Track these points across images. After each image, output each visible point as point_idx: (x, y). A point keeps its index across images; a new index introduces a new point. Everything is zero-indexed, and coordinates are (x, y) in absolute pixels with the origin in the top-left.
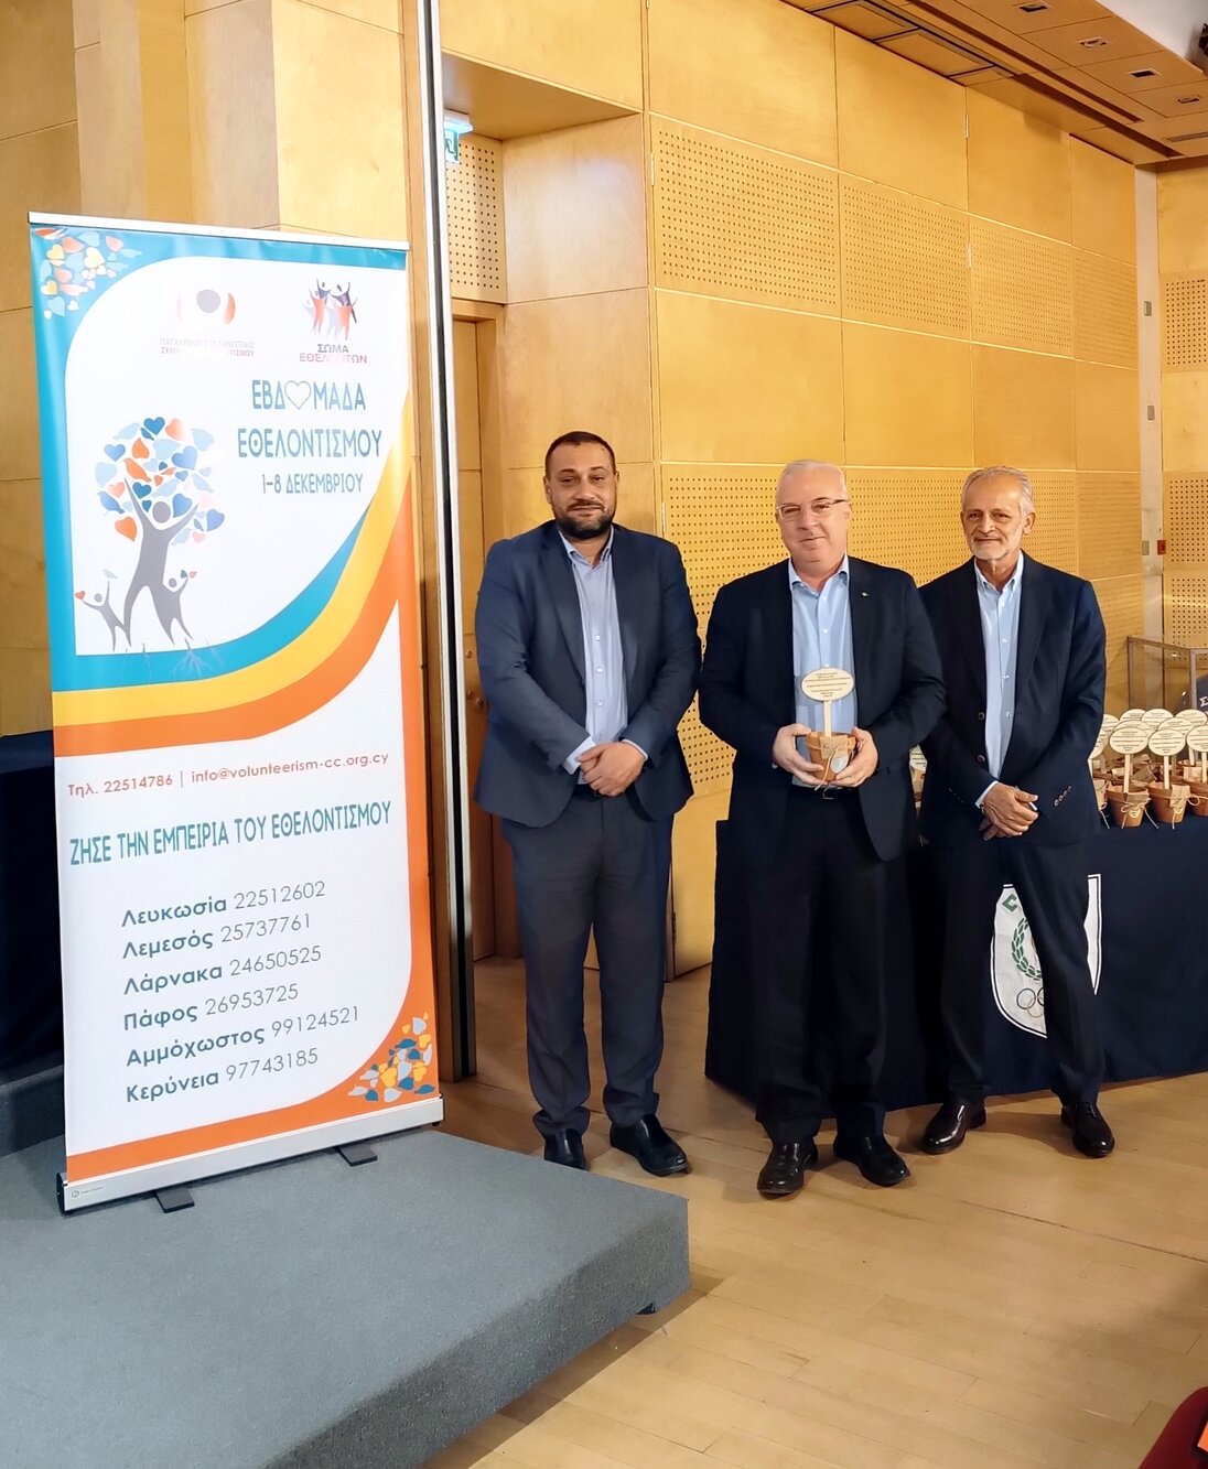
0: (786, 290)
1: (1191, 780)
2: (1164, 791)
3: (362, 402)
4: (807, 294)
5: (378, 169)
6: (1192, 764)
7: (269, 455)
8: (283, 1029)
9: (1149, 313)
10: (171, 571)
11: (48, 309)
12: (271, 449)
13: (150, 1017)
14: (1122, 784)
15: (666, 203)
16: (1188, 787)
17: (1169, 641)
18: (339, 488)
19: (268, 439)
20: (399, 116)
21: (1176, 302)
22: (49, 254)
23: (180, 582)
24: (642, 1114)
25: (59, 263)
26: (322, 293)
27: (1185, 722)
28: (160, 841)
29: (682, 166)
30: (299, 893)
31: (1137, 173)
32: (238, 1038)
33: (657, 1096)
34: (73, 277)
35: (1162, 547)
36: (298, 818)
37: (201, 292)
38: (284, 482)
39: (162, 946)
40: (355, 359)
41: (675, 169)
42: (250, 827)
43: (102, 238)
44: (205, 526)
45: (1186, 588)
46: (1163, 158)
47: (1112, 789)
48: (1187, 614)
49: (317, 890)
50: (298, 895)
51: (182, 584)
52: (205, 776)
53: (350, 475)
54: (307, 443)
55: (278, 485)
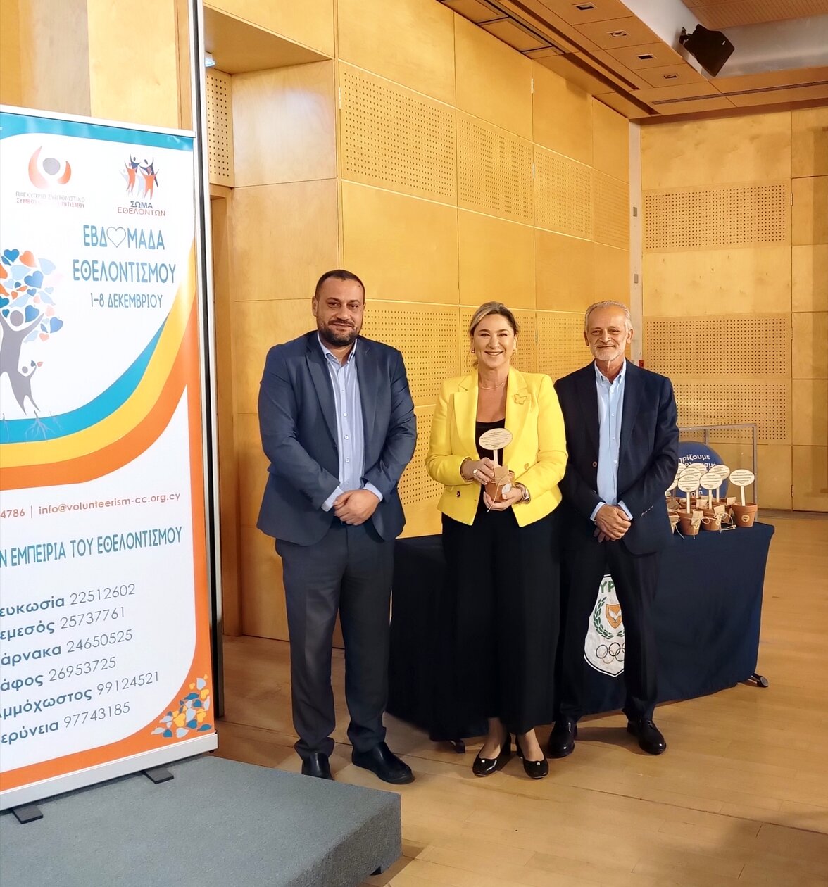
0: (424, 186)
3: (162, 244)
5: (158, 84)
7: (97, 279)
8: (105, 690)
9: (635, 215)
10: (24, 361)
12: (97, 275)
13: (8, 684)
15: (349, 123)
18: (146, 304)
19: (95, 268)
20: (173, 47)
21: (652, 208)
23: (31, 369)
26: (134, 165)
28: (15, 557)
29: (359, 97)
30: (117, 593)
31: (631, 125)
32: (73, 697)
36: (116, 540)
37: (45, 160)
38: (106, 299)
39: (17, 632)
40: (157, 213)
41: (355, 98)
42: (82, 546)
44: (49, 330)
46: (646, 115)
49: (130, 590)
50: (116, 594)
51: (32, 370)
52: (48, 510)
53: (153, 295)
54: (123, 271)
55: (102, 301)
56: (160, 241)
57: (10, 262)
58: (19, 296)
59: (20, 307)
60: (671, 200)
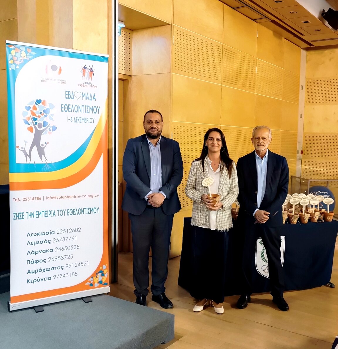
0: (207, 76)
1: (310, 213)
2: (303, 215)
3: (95, 99)
4: (213, 77)
5: (100, 35)
6: (310, 208)
7: (69, 112)
9: (302, 89)
10: (42, 142)
11: (11, 68)
12: (70, 110)
14: (292, 213)
15: (177, 50)
16: (309, 214)
17: (302, 177)
18: (88, 122)
19: (69, 107)
20: (106, 20)
21: (310, 86)
22: (11, 52)
23: (45, 145)
24: (161, 292)
25: (14, 55)
26: (85, 68)
27: (309, 197)
28: (37, 215)
29: (181, 40)
30: (74, 231)
31: (302, 50)
33: (165, 288)
34: (18, 59)
35: (302, 152)
36: (74, 211)
37: (52, 66)
38: (73, 119)
40: (93, 86)
42: (62, 212)
43: (26, 48)
44: (52, 130)
45: (307, 164)
46: (309, 46)
47: (289, 214)
48: (307, 171)
49: (79, 230)
52: (50, 198)
53: (91, 118)
54: (80, 109)
55: (71, 120)
56: (94, 97)
57: (38, 104)
58: (41, 117)
59: (41, 121)
60: (318, 83)
